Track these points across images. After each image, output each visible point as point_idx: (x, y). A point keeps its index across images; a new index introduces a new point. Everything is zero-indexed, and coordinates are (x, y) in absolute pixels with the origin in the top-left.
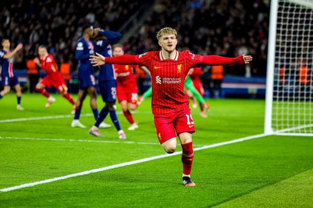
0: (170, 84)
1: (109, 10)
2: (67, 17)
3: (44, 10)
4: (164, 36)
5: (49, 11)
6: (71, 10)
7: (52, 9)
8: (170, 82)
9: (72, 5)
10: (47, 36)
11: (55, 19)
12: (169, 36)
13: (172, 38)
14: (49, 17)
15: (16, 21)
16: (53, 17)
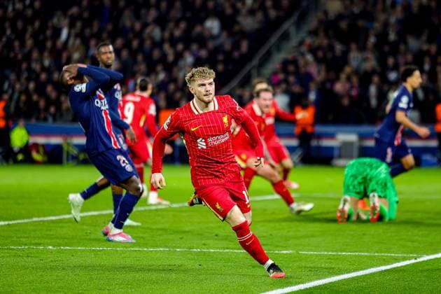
0: (218, 145)
1: (244, 11)
2: (171, 25)
3: (127, 14)
4: (200, 82)
5: (137, 16)
6: (176, 13)
7: (143, 12)
8: (218, 142)
9: (178, 4)
10: (135, 62)
11: (148, 30)
12: (206, 82)
13: (210, 84)
14: (138, 26)
15: (80, 35)
16: (145, 25)
